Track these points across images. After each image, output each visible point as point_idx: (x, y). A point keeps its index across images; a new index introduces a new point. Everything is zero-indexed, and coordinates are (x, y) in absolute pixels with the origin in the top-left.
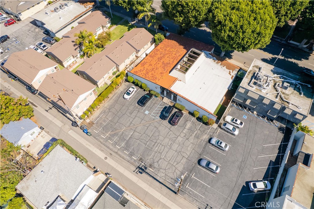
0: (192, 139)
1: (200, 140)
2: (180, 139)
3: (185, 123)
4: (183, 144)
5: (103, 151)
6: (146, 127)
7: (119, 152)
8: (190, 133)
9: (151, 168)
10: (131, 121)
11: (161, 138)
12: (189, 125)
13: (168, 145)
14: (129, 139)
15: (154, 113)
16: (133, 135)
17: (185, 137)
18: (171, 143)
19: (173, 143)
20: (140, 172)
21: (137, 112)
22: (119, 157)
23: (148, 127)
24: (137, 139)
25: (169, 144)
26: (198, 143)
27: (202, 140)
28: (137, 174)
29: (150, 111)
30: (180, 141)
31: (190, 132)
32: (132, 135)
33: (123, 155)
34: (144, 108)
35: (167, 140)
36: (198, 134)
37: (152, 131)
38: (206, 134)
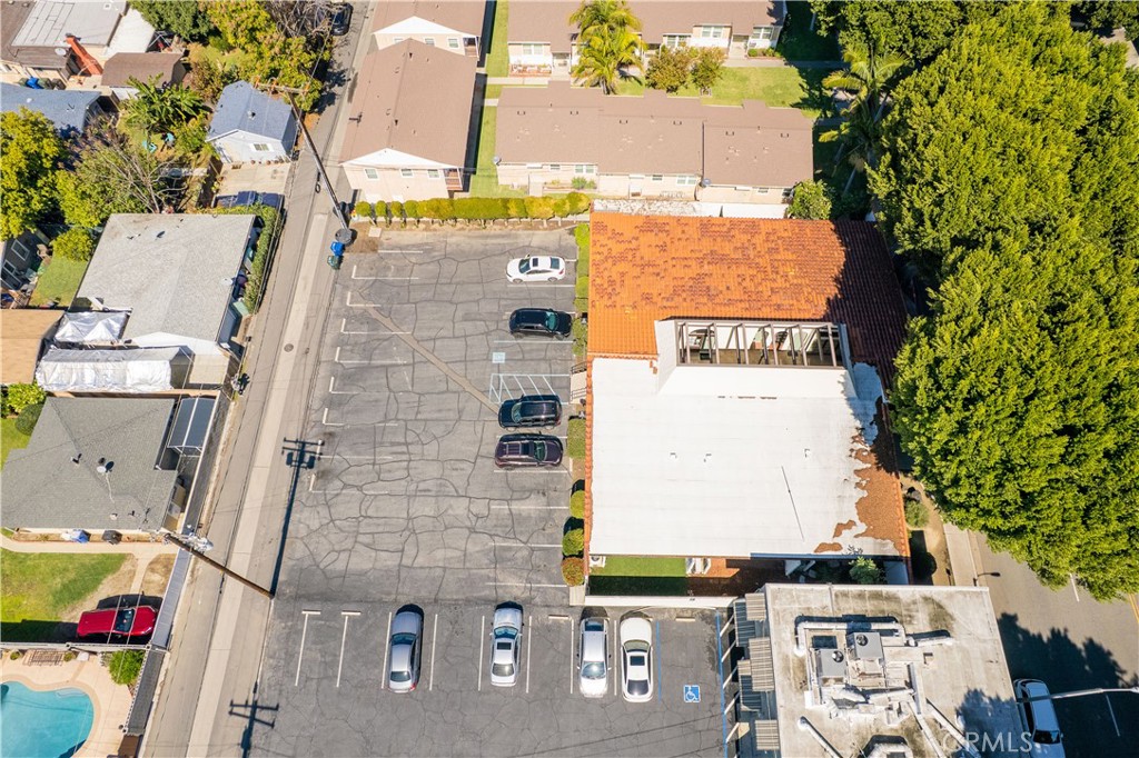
0: (477, 545)
1: (491, 575)
2: (459, 507)
3: (531, 491)
4: (446, 528)
5: (307, 328)
6: (443, 387)
7: (323, 371)
8: (500, 526)
9: (318, 478)
10: (443, 333)
11: (431, 448)
12: (530, 507)
13: (418, 482)
14: (377, 367)
15: (510, 377)
16: (396, 369)
17: (474, 518)
18: (429, 491)
19: (432, 493)
20: (290, 455)
21: (484, 330)
22: (308, 376)
23: (447, 391)
24: (391, 386)
25: (422, 486)
26: (475, 571)
27: (495, 580)
28: (283, 452)
29: (512, 363)
30: (450, 512)
31: (507, 526)
32: (397, 365)
33: (319, 384)
34: (511, 340)
35: (433, 470)
36: (509, 555)
37: (440, 411)
38: (529, 581)
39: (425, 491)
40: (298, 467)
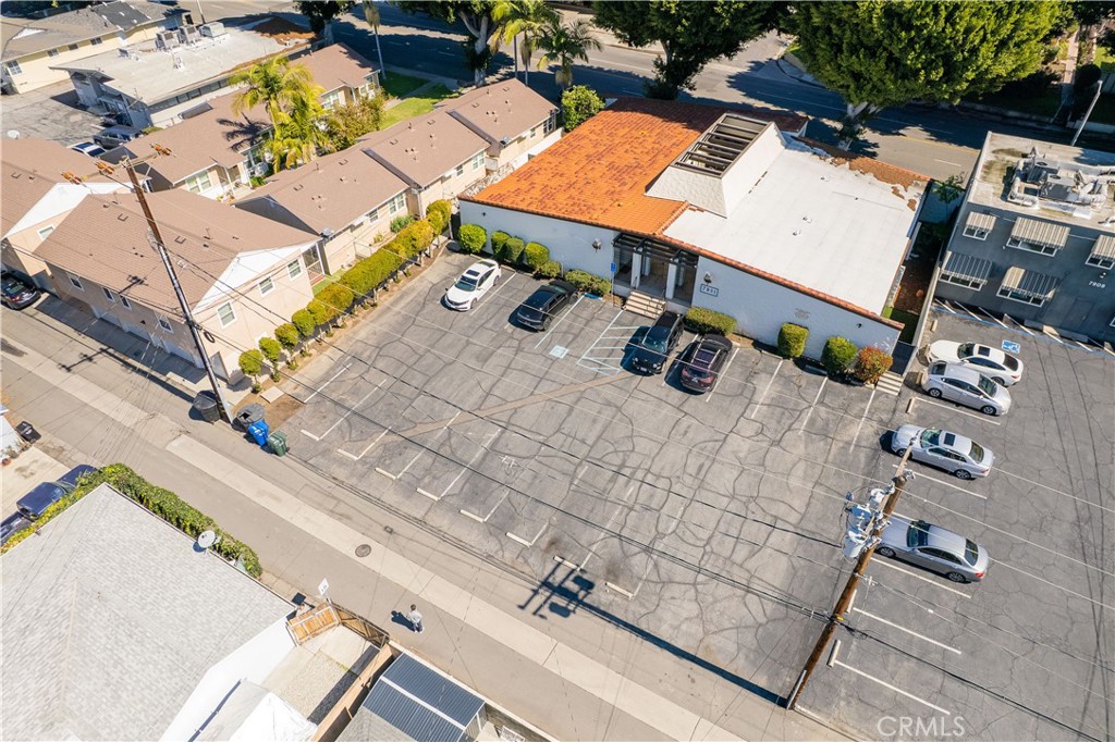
0: (797, 445)
1: (840, 444)
2: (740, 445)
3: (747, 381)
4: (763, 465)
5: (349, 518)
6: (562, 409)
7: (442, 521)
8: (781, 418)
9: (615, 582)
10: (486, 385)
11: (643, 445)
12: (766, 388)
13: (684, 472)
14: (484, 459)
15: (592, 351)
16: (502, 441)
17: (761, 437)
18: (701, 466)
19: (707, 464)
20: (554, 608)
21: (512, 350)
22: (434, 541)
23: (572, 406)
24: (524, 454)
25: (692, 469)
26: (830, 458)
27: (849, 443)
28: (542, 616)
29: (574, 344)
30: (741, 455)
31: (783, 413)
32: (497, 441)
34: (544, 337)
35: (674, 454)
36: (820, 423)
37: (594, 421)
38: (858, 417)
39: (700, 470)
40: (581, 603)
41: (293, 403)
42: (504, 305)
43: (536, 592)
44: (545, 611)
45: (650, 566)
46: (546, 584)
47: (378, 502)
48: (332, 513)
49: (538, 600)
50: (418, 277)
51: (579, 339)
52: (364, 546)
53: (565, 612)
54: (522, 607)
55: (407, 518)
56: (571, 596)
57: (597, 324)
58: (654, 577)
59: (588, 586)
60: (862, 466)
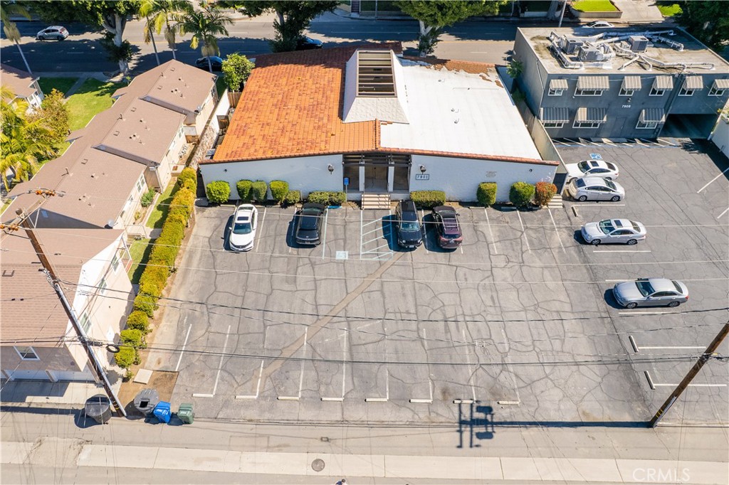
0: (536, 262)
1: (557, 251)
2: (503, 274)
3: (476, 231)
4: (526, 282)
5: (286, 446)
6: (377, 295)
7: (357, 414)
8: (512, 247)
9: (503, 398)
10: (310, 299)
11: (448, 299)
12: (490, 231)
13: (486, 306)
14: (351, 354)
15: (364, 247)
16: (354, 336)
17: (510, 264)
18: (492, 297)
19: (494, 295)
20: (480, 436)
21: (308, 268)
22: (365, 431)
23: (381, 291)
24: (376, 339)
25: (489, 303)
26: (558, 260)
27: (560, 248)
28: (477, 446)
29: (348, 247)
30: (509, 280)
31: (511, 244)
32: (350, 337)
33: (375, 416)
34: (323, 247)
35: (470, 297)
36: (536, 242)
37: (404, 295)
38: (553, 229)
39: (493, 301)
40: (493, 424)
41: (166, 377)
42: (276, 235)
43: (460, 432)
44: (476, 441)
45: (514, 378)
46: (462, 423)
47: (300, 423)
48: (269, 448)
49: (466, 435)
50: (192, 237)
51: (348, 241)
52: (317, 461)
53: (489, 436)
54: (460, 447)
55: (332, 424)
56: (484, 422)
57: (351, 226)
58: (522, 384)
59: (488, 410)
60: (578, 259)
